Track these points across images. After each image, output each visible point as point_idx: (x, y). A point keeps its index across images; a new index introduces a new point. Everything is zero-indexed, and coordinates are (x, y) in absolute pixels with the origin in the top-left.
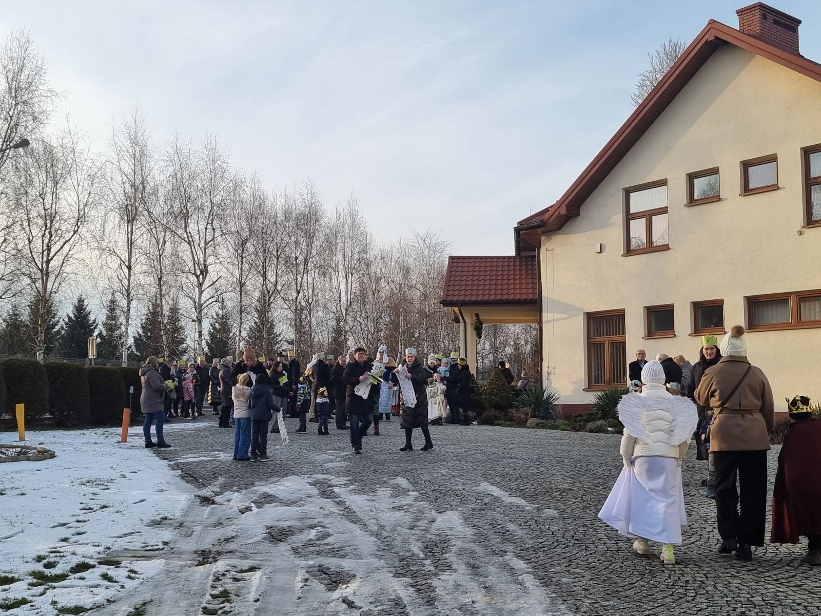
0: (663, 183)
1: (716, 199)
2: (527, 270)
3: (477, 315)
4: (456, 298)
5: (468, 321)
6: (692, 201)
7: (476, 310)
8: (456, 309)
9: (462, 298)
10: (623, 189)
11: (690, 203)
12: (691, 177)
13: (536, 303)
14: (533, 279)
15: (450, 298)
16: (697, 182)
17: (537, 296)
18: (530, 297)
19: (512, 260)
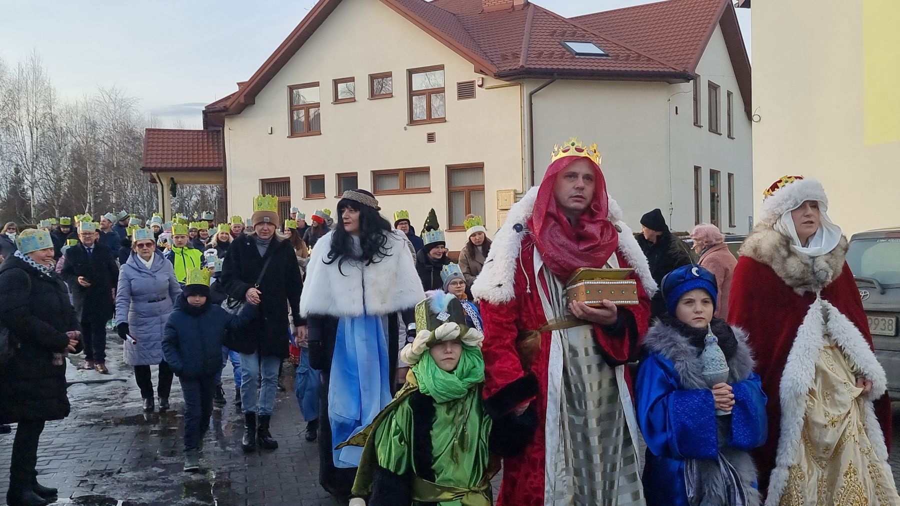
0: (316, 84)
1: (353, 100)
2: (213, 142)
3: (172, 179)
4: (154, 166)
5: (165, 183)
6: (337, 100)
7: (172, 175)
8: (154, 174)
9: (159, 165)
10: (288, 86)
11: (335, 101)
12: (336, 82)
13: (222, 170)
14: (219, 150)
15: (149, 165)
16: (341, 86)
17: (222, 165)
18: (217, 165)
19: (201, 133)
